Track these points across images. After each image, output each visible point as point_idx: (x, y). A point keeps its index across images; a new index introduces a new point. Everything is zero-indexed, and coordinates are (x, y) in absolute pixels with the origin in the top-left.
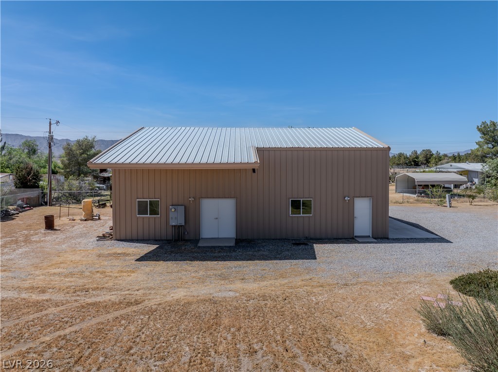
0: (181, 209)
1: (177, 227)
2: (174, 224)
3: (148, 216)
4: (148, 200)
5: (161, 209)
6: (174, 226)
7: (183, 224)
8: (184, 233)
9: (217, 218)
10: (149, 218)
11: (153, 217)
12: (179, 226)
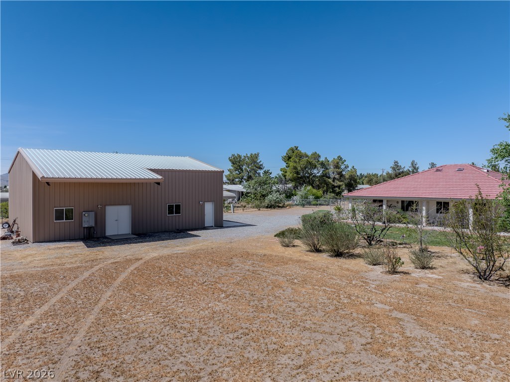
0: (92, 214)
1: (89, 228)
2: (86, 226)
3: (64, 221)
4: (64, 208)
5: (76, 214)
6: (87, 227)
7: (94, 226)
8: (94, 232)
9: (116, 220)
10: (65, 222)
11: (68, 222)
12: (90, 227)
